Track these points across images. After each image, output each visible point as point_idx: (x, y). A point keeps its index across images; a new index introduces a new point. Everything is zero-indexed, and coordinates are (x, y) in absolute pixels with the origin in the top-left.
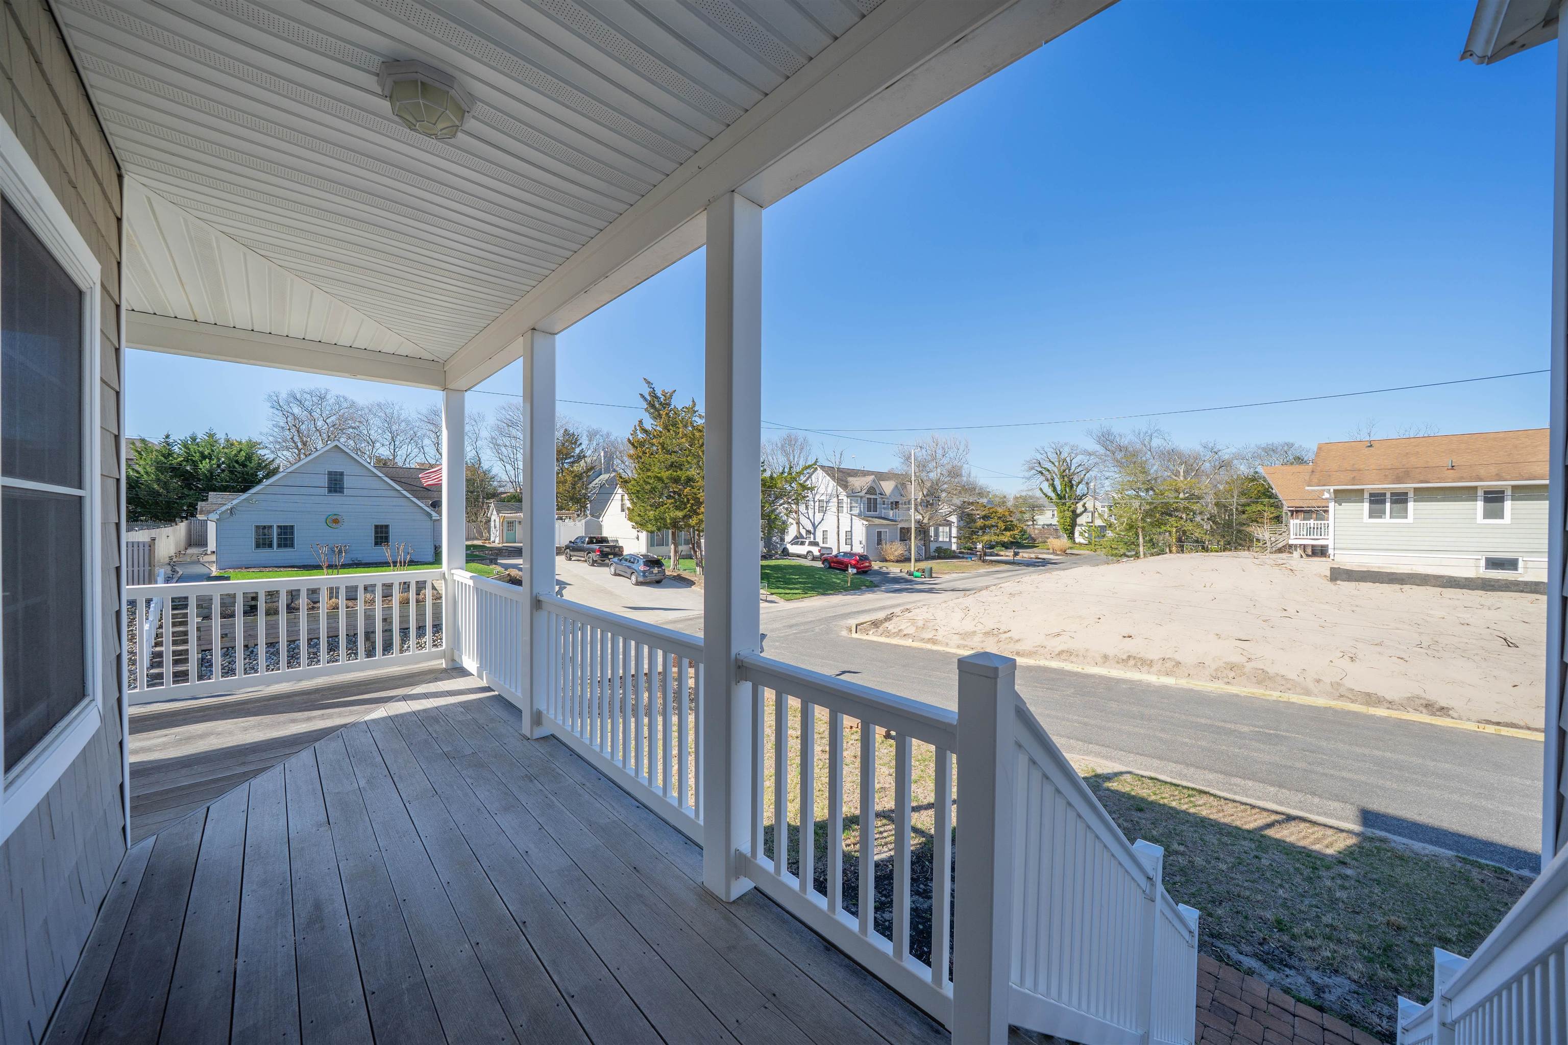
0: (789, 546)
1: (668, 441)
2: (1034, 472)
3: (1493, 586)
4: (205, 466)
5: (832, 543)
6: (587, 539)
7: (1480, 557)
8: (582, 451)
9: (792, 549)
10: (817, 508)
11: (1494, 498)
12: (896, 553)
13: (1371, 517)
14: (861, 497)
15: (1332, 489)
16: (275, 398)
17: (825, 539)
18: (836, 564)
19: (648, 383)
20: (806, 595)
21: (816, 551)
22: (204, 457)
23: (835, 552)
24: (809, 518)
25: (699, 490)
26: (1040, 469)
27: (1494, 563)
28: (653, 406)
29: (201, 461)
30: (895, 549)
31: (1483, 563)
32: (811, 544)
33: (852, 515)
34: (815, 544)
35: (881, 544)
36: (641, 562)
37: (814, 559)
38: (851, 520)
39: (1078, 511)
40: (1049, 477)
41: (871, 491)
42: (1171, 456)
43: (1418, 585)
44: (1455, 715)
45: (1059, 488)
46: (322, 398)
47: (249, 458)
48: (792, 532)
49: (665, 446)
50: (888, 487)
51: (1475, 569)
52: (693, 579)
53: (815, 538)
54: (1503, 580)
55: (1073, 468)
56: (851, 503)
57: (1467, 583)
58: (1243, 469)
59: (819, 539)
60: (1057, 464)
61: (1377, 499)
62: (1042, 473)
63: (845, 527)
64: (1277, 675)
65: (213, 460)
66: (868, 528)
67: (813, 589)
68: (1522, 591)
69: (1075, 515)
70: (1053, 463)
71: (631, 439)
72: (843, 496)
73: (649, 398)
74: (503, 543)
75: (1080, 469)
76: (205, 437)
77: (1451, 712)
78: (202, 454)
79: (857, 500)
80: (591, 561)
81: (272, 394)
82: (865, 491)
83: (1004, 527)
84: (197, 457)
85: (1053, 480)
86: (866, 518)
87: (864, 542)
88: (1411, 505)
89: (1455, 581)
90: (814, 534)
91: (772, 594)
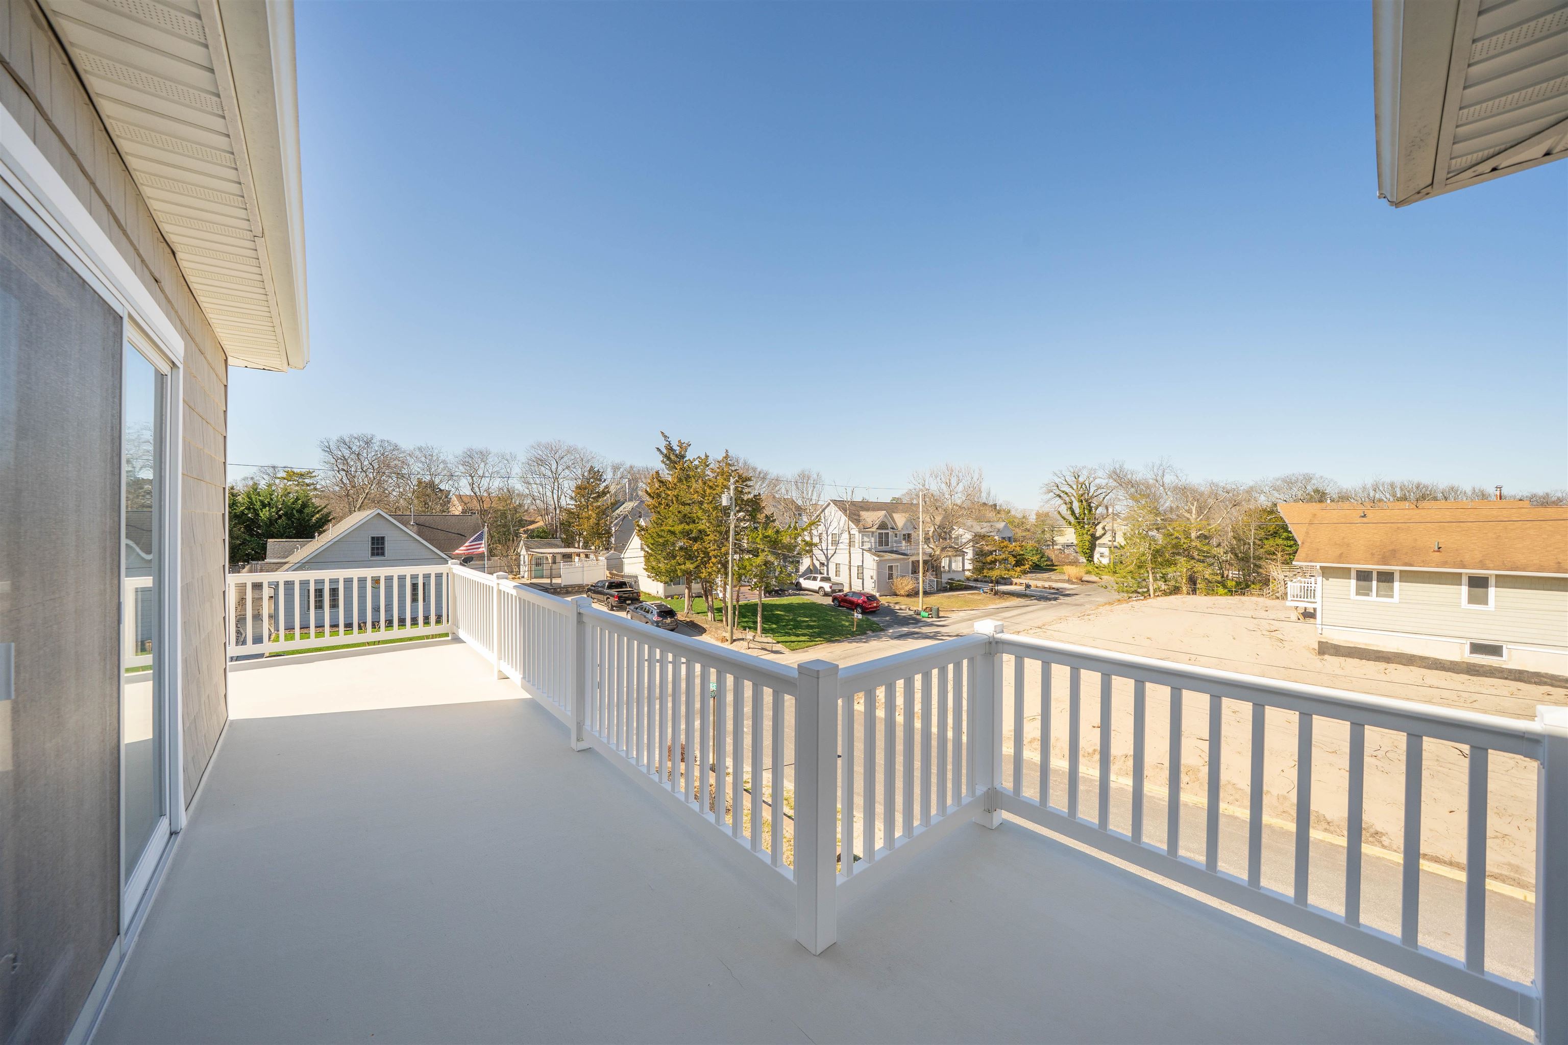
0: (801, 580)
1: (682, 493)
2: (1052, 494)
3: (1478, 671)
4: (264, 514)
5: (843, 579)
6: (607, 584)
7: (1465, 642)
8: (607, 487)
9: (805, 583)
10: (830, 541)
11: (1478, 583)
12: (907, 588)
13: (1358, 594)
14: (873, 532)
15: (1318, 565)
16: (327, 444)
17: (837, 573)
18: (845, 602)
19: (665, 437)
20: (811, 644)
21: (827, 587)
22: (264, 505)
23: (846, 589)
24: (822, 550)
25: (709, 543)
26: (1058, 492)
27: (1477, 648)
28: (669, 458)
29: (261, 509)
30: (905, 584)
31: (1467, 648)
32: (823, 579)
33: (863, 550)
34: (827, 579)
35: (892, 579)
36: (655, 612)
37: (826, 594)
38: (863, 555)
39: (1098, 534)
40: (1067, 499)
41: (883, 526)
42: (1184, 492)
43: (1405, 665)
44: (1386, 843)
45: (1077, 511)
46: (368, 443)
47: (304, 505)
48: (806, 563)
49: (679, 498)
50: (900, 520)
51: (1460, 653)
52: (705, 626)
53: (828, 574)
54: (1488, 666)
55: (1092, 490)
56: (862, 539)
57: (1452, 666)
58: (1263, 501)
59: (832, 575)
60: (1075, 487)
61: (1364, 576)
62: (1060, 497)
63: (856, 561)
64: (1229, 782)
65: (273, 508)
66: (879, 564)
67: (819, 635)
68: (1506, 679)
69: (1094, 538)
70: (1071, 487)
71: (648, 490)
72: (855, 531)
73: (665, 451)
74: (531, 578)
75: (1100, 491)
76: (264, 486)
77: (1384, 838)
78: (262, 502)
79: (869, 535)
80: (610, 606)
81: (324, 440)
82: (876, 527)
83: (1014, 562)
84: (258, 506)
85: (1071, 503)
86: (877, 553)
87: (875, 577)
88: (1397, 585)
89: (1440, 663)
90: (827, 566)
91: (778, 642)
